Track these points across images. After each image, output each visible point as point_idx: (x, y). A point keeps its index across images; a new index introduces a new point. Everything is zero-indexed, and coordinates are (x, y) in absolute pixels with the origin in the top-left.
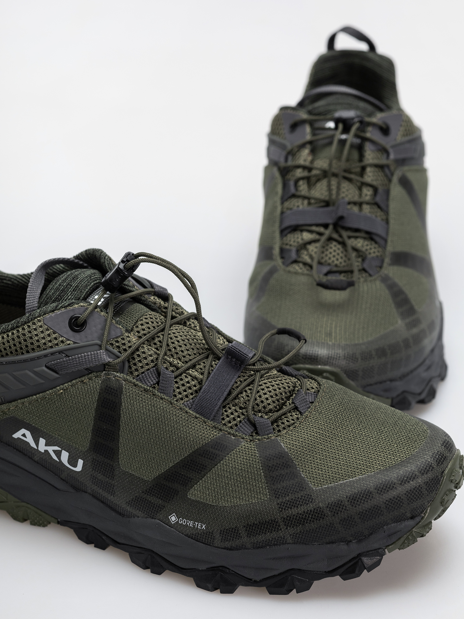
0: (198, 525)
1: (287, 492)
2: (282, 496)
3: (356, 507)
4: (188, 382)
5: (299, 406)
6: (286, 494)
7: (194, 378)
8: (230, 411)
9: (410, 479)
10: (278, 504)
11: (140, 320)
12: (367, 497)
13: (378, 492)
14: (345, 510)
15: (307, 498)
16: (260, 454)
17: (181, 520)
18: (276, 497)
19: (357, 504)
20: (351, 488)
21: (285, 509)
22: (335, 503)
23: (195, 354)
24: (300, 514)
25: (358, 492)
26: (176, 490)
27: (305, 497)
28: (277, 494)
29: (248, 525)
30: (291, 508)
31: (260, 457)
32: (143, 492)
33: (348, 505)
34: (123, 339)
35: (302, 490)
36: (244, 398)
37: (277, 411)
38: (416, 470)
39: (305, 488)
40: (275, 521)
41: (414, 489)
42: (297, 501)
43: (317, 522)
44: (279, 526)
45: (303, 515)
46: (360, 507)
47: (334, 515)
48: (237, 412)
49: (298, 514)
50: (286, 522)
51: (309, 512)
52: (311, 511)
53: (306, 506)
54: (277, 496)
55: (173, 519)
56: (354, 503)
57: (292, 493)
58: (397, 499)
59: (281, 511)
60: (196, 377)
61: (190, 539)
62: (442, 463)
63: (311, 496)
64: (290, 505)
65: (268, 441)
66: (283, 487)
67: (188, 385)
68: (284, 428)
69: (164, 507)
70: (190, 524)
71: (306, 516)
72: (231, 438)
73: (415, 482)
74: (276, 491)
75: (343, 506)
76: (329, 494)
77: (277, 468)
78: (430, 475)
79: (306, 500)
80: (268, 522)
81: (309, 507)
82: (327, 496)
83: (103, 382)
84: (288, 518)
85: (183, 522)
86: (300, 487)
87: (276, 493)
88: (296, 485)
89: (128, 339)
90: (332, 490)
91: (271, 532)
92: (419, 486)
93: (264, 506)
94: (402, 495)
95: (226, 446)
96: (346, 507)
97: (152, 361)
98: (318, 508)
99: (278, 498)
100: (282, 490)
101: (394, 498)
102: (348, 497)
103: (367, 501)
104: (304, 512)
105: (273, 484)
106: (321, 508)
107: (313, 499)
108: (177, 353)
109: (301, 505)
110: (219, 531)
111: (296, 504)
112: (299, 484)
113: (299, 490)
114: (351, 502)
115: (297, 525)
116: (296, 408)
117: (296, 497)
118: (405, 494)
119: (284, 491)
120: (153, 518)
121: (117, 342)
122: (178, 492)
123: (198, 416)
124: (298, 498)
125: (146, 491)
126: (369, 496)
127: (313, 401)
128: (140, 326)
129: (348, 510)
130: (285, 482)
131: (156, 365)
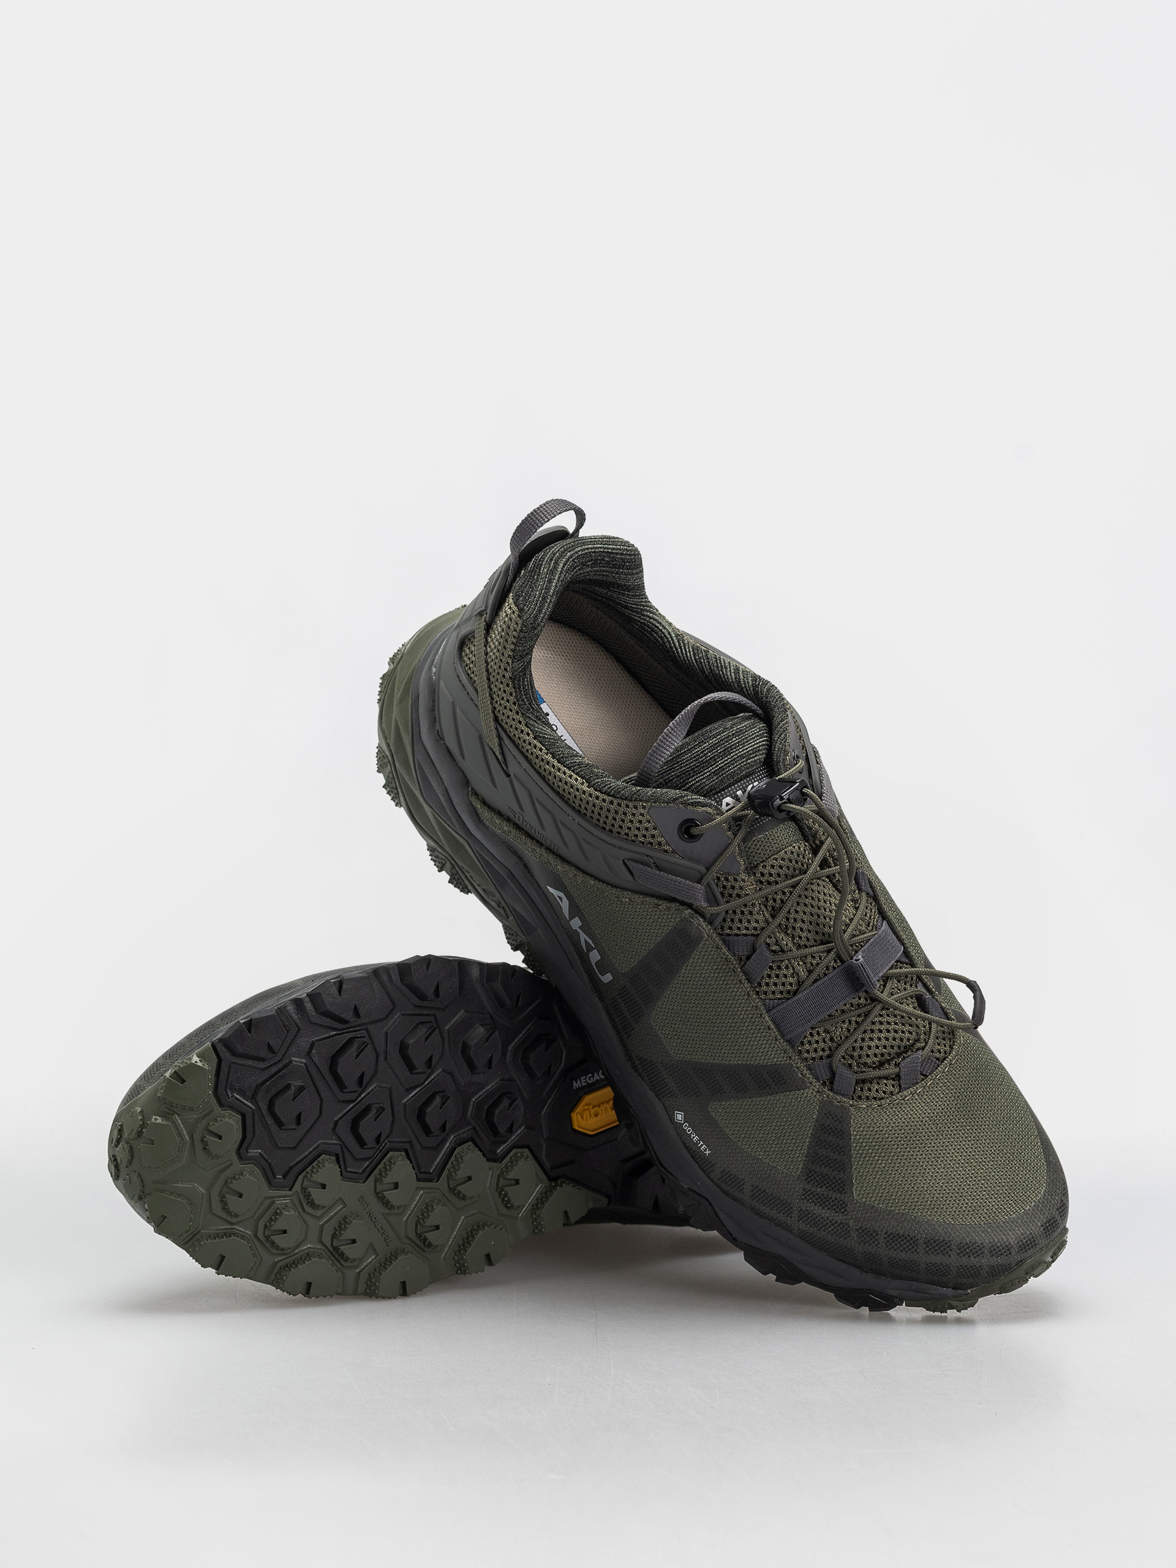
0: (702, 1145)
1: (823, 1182)
2: (814, 1183)
3: (890, 1249)
4: (785, 976)
5: (903, 1077)
6: (819, 1184)
7: (795, 974)
8: (816, 1038)
9: (973, 1254)
10: (804, 1189)
11: (774, 859)
12: (910, 1247)
13: (925, 1249)
14: (876, 1245)
15: (841, 1205)
16: (818, 1118)
17: (686, 1125)
18: (806, 1179)
19: (893, 1247)
20: (898, 1225)
21: (808, 1201)
22: (869, 1231)
23: (815, 941)
24: (822, 1218)
25: (903, 1235)
26: (699, 1091)
27: (839, 1202)
28: (809, 1177)
29: (757, 1187)
30: (816, 1204)
31: (817, 1121)
32: (662, 1063)
33: (882, 1242)
34: (736, 880)
35: (840, 1192)
36: (842, 1031)
37: (874, 1068)
38: (988, 1247)
39: (845, 1193)
40: (789, 1205)
41: (971, 1267)
42: (827, 1201)
43: (836, 1237)
44: (791, 1213)
45: (824, 1221)
46: (895, 1252)
47: (859, 1243)
48: (824, 1042)
49: (820, 1215)
50: (801, 1215)
51: (833, 1222)
52: (836, 1222)
53: (834, 1213)
54: (809, 1180)
55: (679, 1117)
56: (890, 1244)
57: (827, 1188)
58: (943, 1267)
59: (803, 1199)
60: (798, 975)
61: (686, 1150)
62: (1026, 1251)
63: (847, 1205)
64: (816, 1199)
65: (837, 1105)
66: (821, 1174)
67: (784, 980)
68: (868, 1098)
69: (676, 1097)
70: (694, 1137)
71: (827, 1224)
72: (797, 1075)
73: (977, 1259)
74: (811, 1172)
75: (876, 1240)
76: (868, 1217)
77: (827, 1146)
78: (1000, 1260)
79: (838, 1207)
80: (781, 1201)
81: (837, 1216)
82: (864, 1217)
83: (683, 921)
84: (806, 1213)
85: (687, 1127)
86: (841, 1187)
87: (810, 1175)
88: (837, 1181)
89: (742, 884)
90: (875, 1213)
91: (779, 1213)
92: (980, 1266)
93: (787, 1181)
94: (953, 1266)
95: (785, 1082)
96: (879, 1243)
97: (755, 929)
98: (847, 1224)
99: (808, 1182)
100: (818, 1176)
101: (941, 1264)
102: (888, 1234)
103: (907, 1252)
104: (828, 1219)
105: (813, 1162)
106: (849, 1227)
107: (846, 1210)
108: (794, 928)
109: (829, 1209)
110: (722, 1169)
111: (824, 1203)
112: (842, 1182)
113: (838, 1189)
114: (888, 1241)
115: (811, 1226)
116: (898, 1077)
117: (828, 1196)
118: (958, 1267)
119: (820, 1179)
120: (657, 1096)
121: (727, 879)
122: (701, 1094)
123: (773, 1026)
124: (831, 1198)
125: (666, 1065)
126: (913, 1247)
127: (928, 1074)
128: (768, 868)
129: (879, 1247)
130: (828, 1168)
131: (758, 935)
